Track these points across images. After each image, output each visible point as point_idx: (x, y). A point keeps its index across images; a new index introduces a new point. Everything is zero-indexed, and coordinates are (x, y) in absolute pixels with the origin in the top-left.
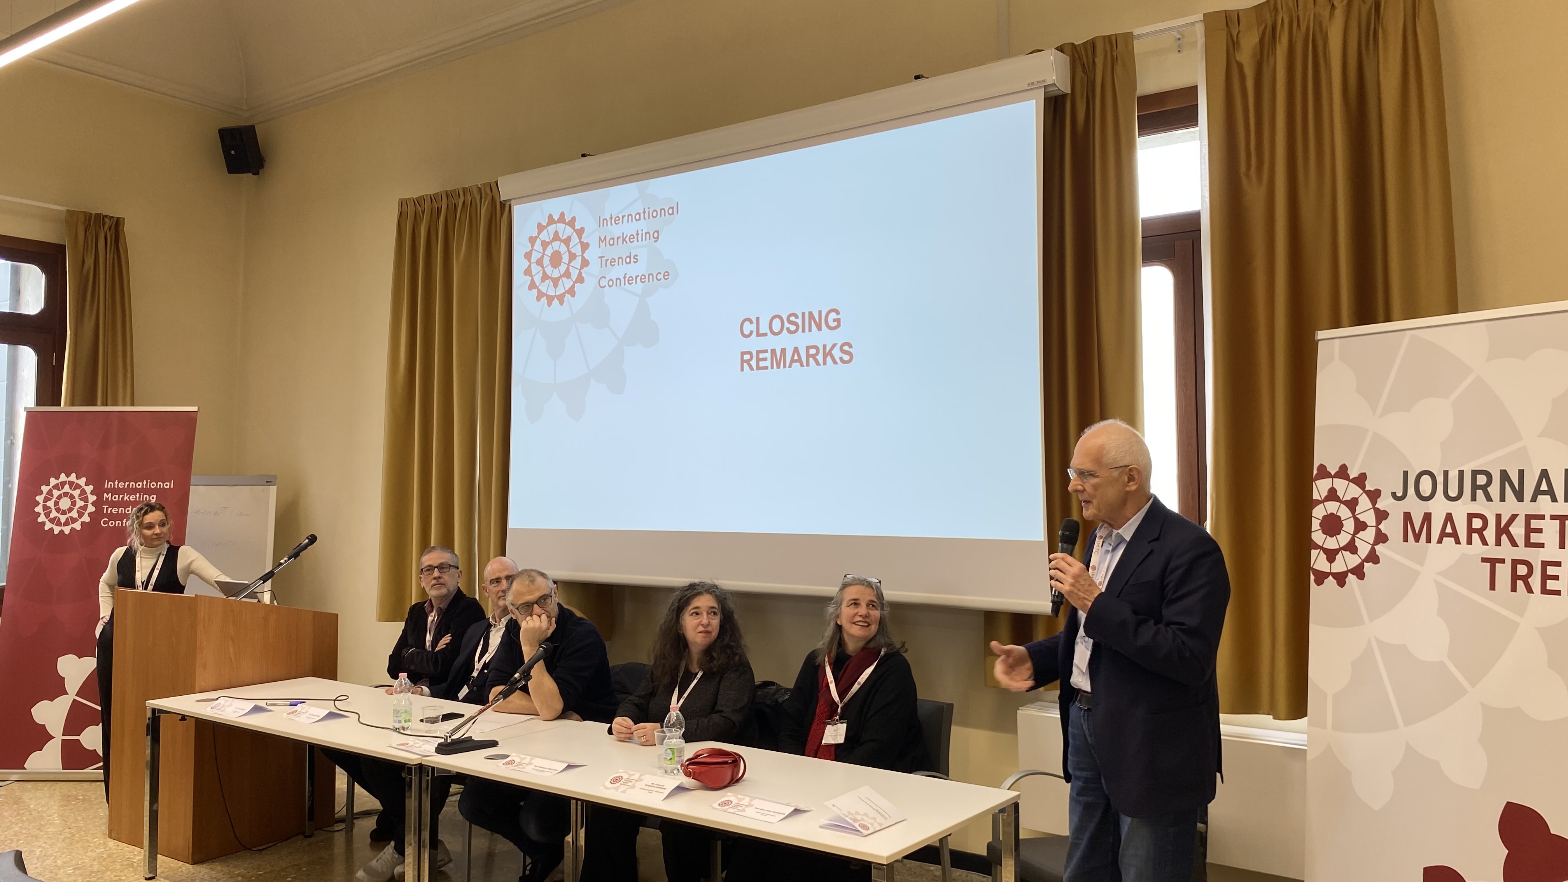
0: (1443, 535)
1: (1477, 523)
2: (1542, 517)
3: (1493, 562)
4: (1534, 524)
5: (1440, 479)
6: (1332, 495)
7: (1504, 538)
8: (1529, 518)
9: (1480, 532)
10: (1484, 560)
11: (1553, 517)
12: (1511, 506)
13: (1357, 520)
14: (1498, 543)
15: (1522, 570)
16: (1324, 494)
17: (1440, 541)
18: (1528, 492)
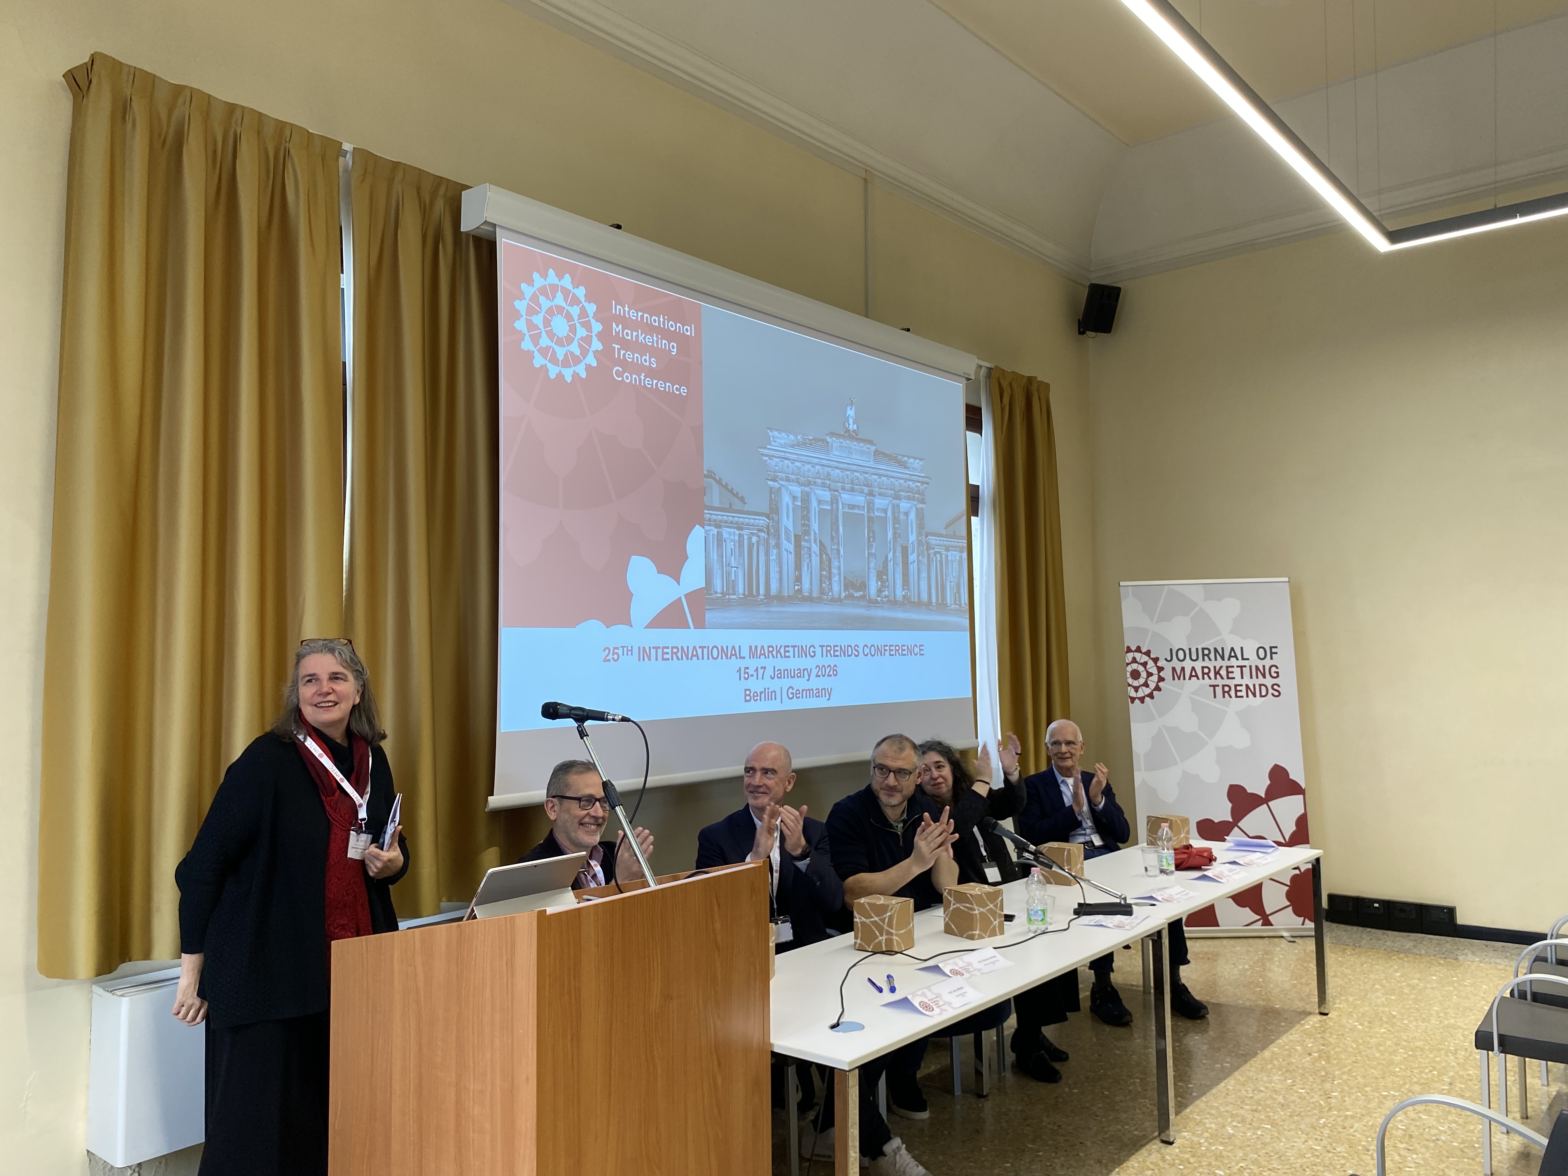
0: (1191, 676)
1: (1206, 670)
2: (1233, 667)
3: (1214, 686)
4: (1230, 669)
5: (1187, 652)
6: (1134, 660)
7: (1218, 676)
8: (1227, 667)
9: (1208, 674)
10: (1210, 686)
11: (1238, 667)
12: (1219, 663)
13: (1148, 672)
14: (1216, 678)
15: (1227, 689)
16: (1131, 660)
17: (1190, 679)
18: (1226, 657)
